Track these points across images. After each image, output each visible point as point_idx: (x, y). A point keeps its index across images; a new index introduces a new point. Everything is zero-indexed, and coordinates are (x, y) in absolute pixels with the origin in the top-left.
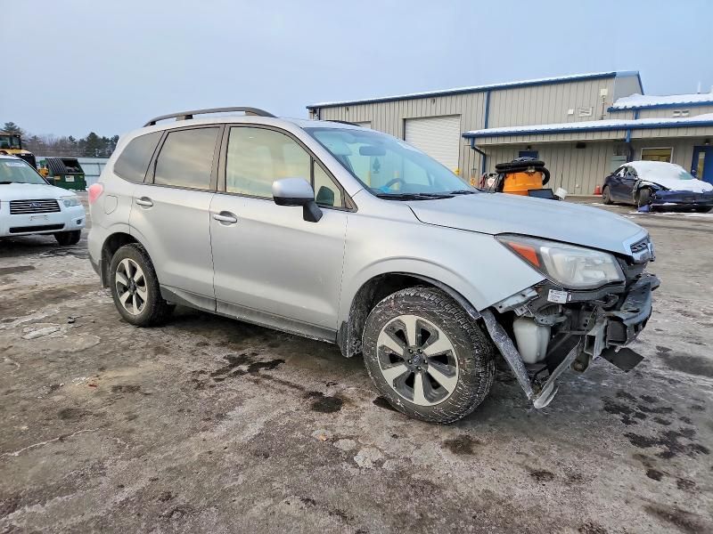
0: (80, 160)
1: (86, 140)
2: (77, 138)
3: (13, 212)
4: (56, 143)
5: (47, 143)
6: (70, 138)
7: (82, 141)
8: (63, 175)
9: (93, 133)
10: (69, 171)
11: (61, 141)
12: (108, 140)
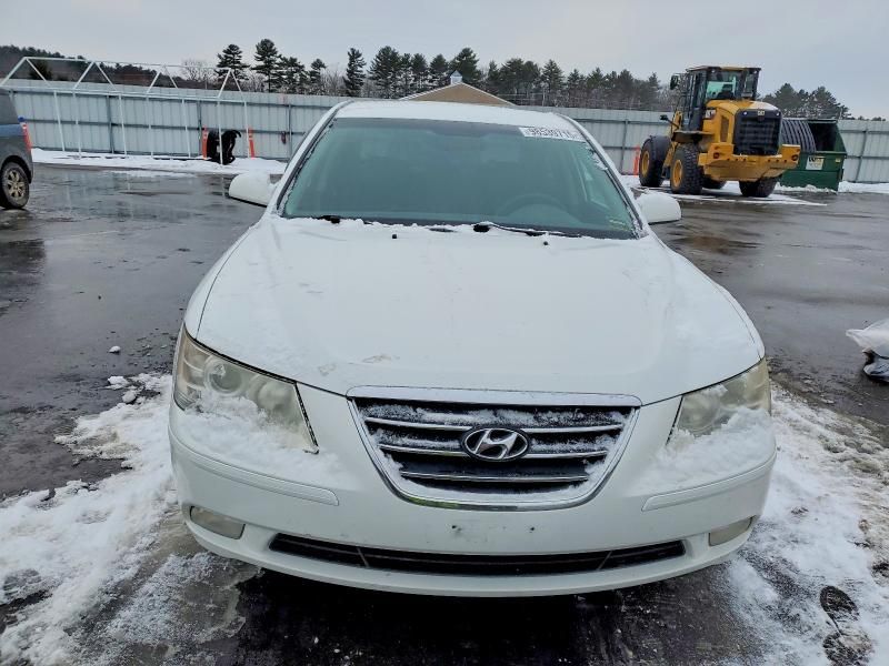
8: (804, 155)
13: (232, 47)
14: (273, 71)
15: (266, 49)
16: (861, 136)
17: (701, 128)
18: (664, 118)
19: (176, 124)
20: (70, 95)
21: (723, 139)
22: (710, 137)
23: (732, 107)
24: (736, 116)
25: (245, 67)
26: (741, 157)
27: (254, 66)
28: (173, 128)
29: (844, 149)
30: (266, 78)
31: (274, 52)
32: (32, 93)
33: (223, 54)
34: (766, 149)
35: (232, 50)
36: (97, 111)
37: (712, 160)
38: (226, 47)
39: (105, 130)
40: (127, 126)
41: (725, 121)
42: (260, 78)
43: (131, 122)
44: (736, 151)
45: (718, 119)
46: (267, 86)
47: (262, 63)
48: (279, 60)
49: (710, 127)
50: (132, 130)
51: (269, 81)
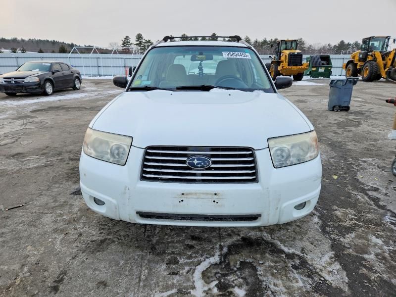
0: (332, 56)
1: (337, 45)
2: (333, 45)
3: (145, 176)
4: (321, 48)
5: (316, 48)
6: (329, 45)
7: (335, 46)
8: (318, 67)
9: (342, 41)
10: (323, 64)
11: (324, 47)
12: (350, 45)
13: (127, 37)
14: (142, 45)
15: (139, 37)
16: (342, 60)
17: (280, 59)
18: (270, 57)
19: (118, 66)
20: (89, 58)
21: (286, 62)
22: (282, 62)
23: (287, 52)
24: (289, 55)
25: (132, 44)
26: (290, 67)
27: (135, 43)
28: (117, 67)
29: (331, 65)
30: (140, 48)
31: (142, 38)
32: (74, 58)
33: (124, 40)
34: (298, 64)
35: (127, 38)
36: (94, 62)
37: (281, 68)
38: (125, 37)
39: (96, 68)
40: (103, 67)
41: (286, 56)
42: (137, 48)
43: (104, 65)
44: (289, 65)
45: (284, 56)
46: (140, 51)
47: (138, 42)
48: (144, 41)
49: (283, 58)
50: (104, 68)
51: (141, 49)
